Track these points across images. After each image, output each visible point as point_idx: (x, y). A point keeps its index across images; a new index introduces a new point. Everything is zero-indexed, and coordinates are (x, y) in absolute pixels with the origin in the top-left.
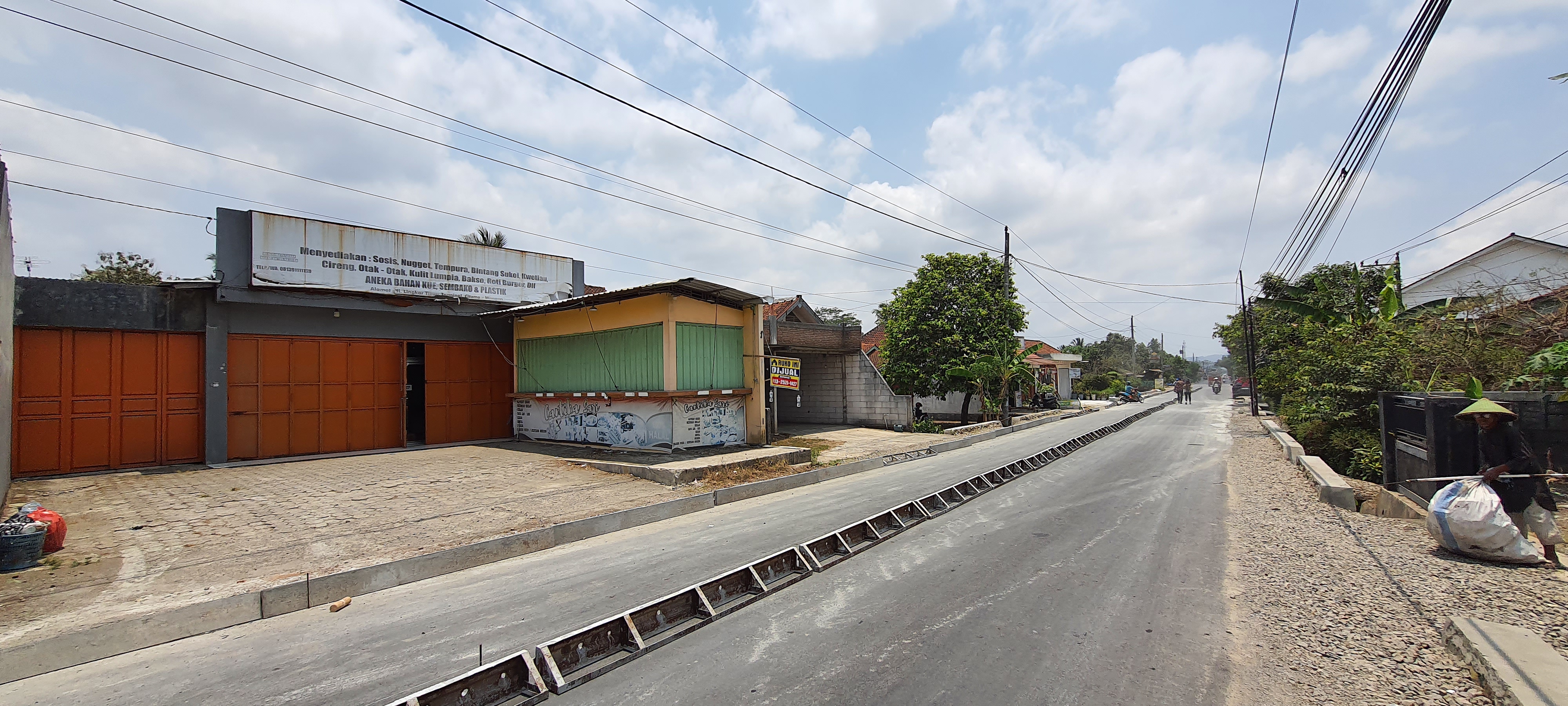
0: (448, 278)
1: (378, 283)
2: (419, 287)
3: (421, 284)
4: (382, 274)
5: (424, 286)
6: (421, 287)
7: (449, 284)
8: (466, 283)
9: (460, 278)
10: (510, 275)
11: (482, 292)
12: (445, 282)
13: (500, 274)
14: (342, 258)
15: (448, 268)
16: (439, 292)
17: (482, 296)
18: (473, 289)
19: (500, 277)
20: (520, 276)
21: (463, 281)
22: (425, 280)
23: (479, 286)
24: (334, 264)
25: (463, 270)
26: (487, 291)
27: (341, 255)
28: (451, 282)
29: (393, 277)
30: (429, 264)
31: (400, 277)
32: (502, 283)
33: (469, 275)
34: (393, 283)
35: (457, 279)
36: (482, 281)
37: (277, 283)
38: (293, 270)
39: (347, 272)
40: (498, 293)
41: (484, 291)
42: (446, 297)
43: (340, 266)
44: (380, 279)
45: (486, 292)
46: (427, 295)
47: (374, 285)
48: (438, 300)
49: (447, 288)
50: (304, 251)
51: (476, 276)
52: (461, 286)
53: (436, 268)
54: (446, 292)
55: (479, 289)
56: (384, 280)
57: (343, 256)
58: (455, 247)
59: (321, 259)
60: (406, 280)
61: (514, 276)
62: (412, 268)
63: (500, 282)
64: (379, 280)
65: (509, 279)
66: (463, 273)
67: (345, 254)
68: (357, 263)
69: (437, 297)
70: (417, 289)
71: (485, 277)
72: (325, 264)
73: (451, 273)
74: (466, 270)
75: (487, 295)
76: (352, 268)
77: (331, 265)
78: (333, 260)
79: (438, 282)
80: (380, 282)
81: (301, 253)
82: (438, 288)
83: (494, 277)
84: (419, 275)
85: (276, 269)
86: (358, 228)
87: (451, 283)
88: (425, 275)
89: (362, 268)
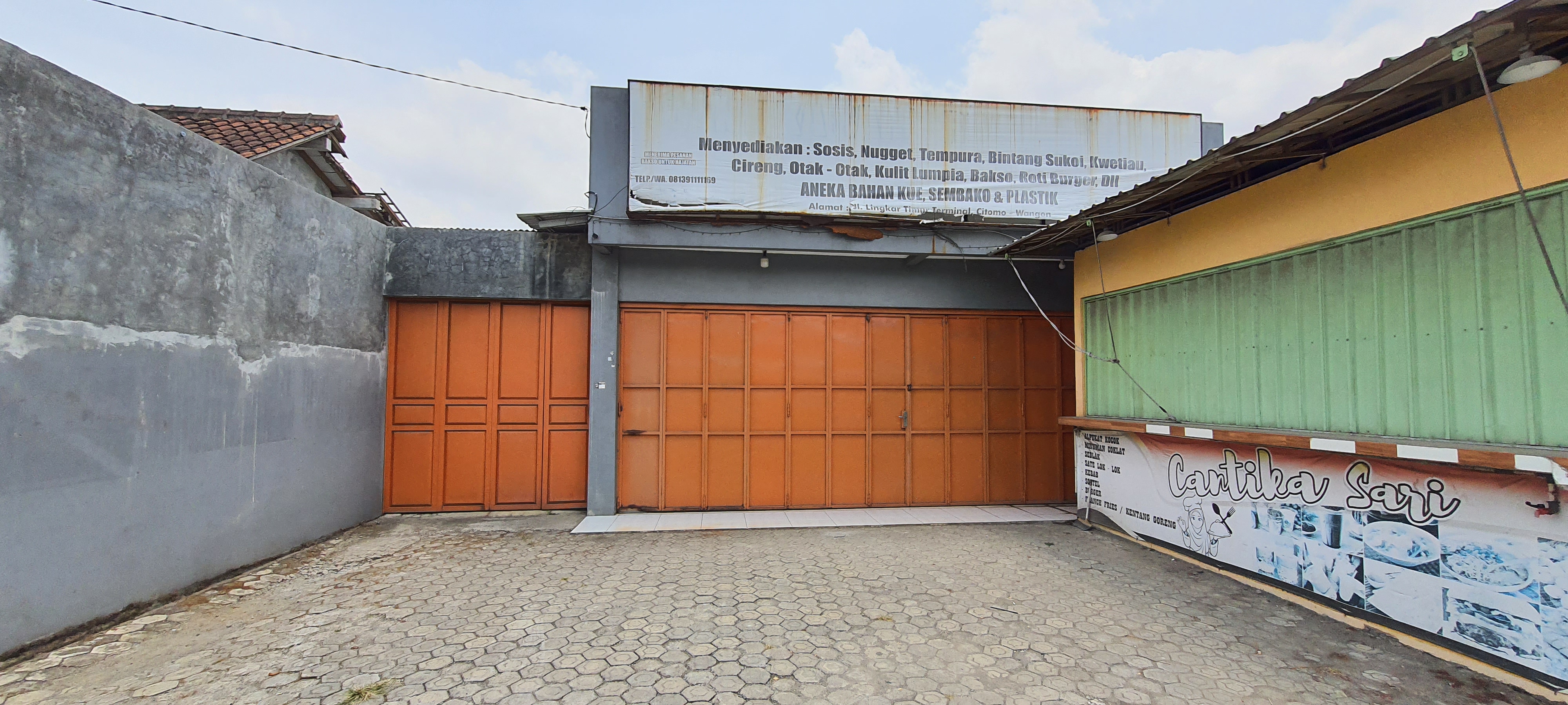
0: (944, 176)
1: (823, 195)
2: (892, 197)
3: (896, 191)
4: (828, 177)
5: (901, 195)
6: (896, 198)
7: (946, 190)
8: (979, 185)
9: (967, 175)
10: (1065, 161)
11: (1009, 201)
12: (939, 185)
13: (1044, 160)
14: (762, 151)
15: (944, 156)
16: (929, 205)
17: (1009, 210)
18: (993, 196)
19: (1045, 168)
20: (1087, 163)
21: (972, 180)
22: (903, 183)
23: (1002, 188)
24: (751, 164)
25: (973, 158)
26: (1020, 199)
27: (761, 147)
28: (951, 185)
29: (846, 181)
30: (910, 151)
31: (859, 181)
32: (1048, 180)
33: (985, 167)
34: (847, 193)
35: (961, 178)
36: (1008, 177)
37: (666, 205)
38: (687, 179)
39: (770, 176)
40: (1041, 203)
41: (1013, 200)
42: (941, 215)
43: (761, 167)
44: (826, 187)
45: (1017, 202)
46: (908, 214)
47: (814, 199)
48: (925, 222)
49: (943, 197)
50: (705, 144)
51: (997, 168)
52: (969, 190)
53: (923, 159)
54: (942, 206)
55: (1004, 196)
56: (831, 187)
57: (766, 148)
58: (958, 113)
59: (730, 156)
60: (869, 186)
61: (1074, 162)
62: (878, 162)
63: (1044, 177)
64: (823, 190)
65: (1063, 171)
66: (973, 165)
67: (768, 145)
68: (787, 160)
69: (926, 215)
70: (888, 202)
71: (1016, 169)
72: (737, 166)
73: (950, 166)
74: (978, 158)
75: (1019, 207)
76: (778, 169)
77: (746, 167)
78: (752, 157)
79: (926, 186)
80: (825, 193)
81: (701, 149)
82: (927, 198)
83: (1031, 169)
84: (893, 173)
85: (663, 179)
86: (789, 93)
87: (950, 187)
88: (902, 173)
89: (795, 168)
